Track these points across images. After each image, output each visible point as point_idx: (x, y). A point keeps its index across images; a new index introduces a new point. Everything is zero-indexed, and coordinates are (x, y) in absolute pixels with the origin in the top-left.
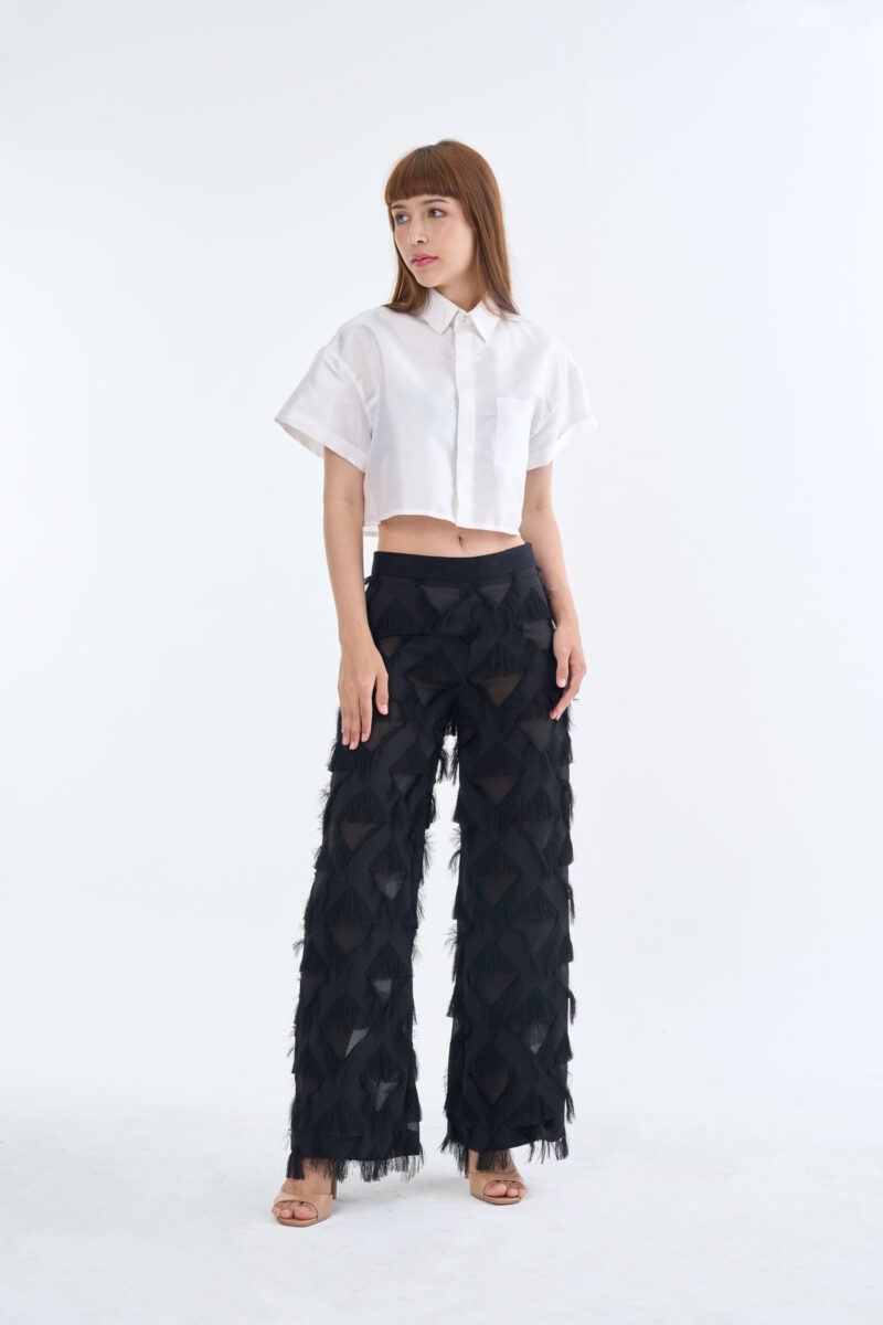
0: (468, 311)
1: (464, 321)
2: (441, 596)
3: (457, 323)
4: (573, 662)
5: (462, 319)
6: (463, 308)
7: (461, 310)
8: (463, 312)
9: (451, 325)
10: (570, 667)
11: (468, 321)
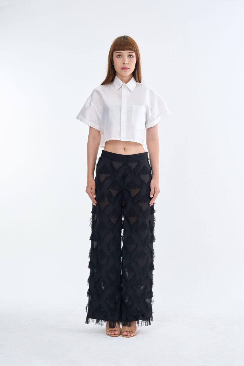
0: (126, 83)
1: (125, 87)
2: (117, 165)
3: (123, 87)
4: (155, 190)
5: (124, 86)
6: (125, 83)
7: (124, 83)
8: (125, 84)
9: (121, 87)
10: (154, 191)
11: (126, 87)
